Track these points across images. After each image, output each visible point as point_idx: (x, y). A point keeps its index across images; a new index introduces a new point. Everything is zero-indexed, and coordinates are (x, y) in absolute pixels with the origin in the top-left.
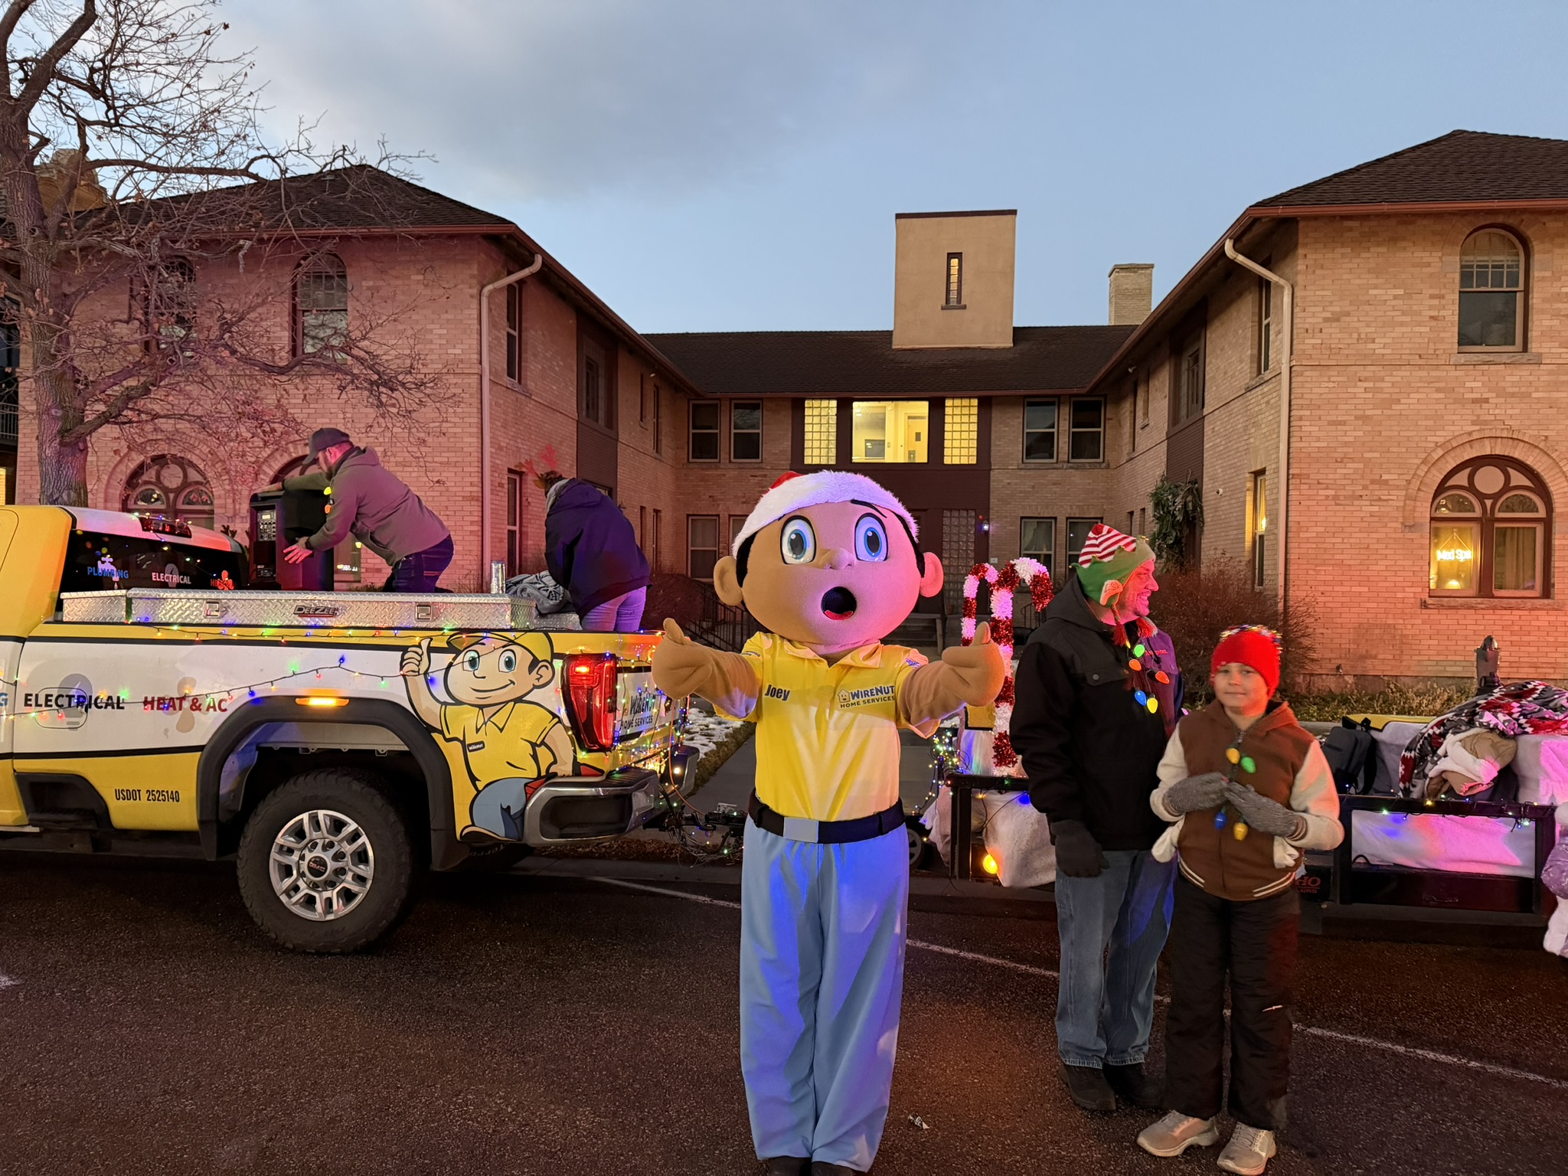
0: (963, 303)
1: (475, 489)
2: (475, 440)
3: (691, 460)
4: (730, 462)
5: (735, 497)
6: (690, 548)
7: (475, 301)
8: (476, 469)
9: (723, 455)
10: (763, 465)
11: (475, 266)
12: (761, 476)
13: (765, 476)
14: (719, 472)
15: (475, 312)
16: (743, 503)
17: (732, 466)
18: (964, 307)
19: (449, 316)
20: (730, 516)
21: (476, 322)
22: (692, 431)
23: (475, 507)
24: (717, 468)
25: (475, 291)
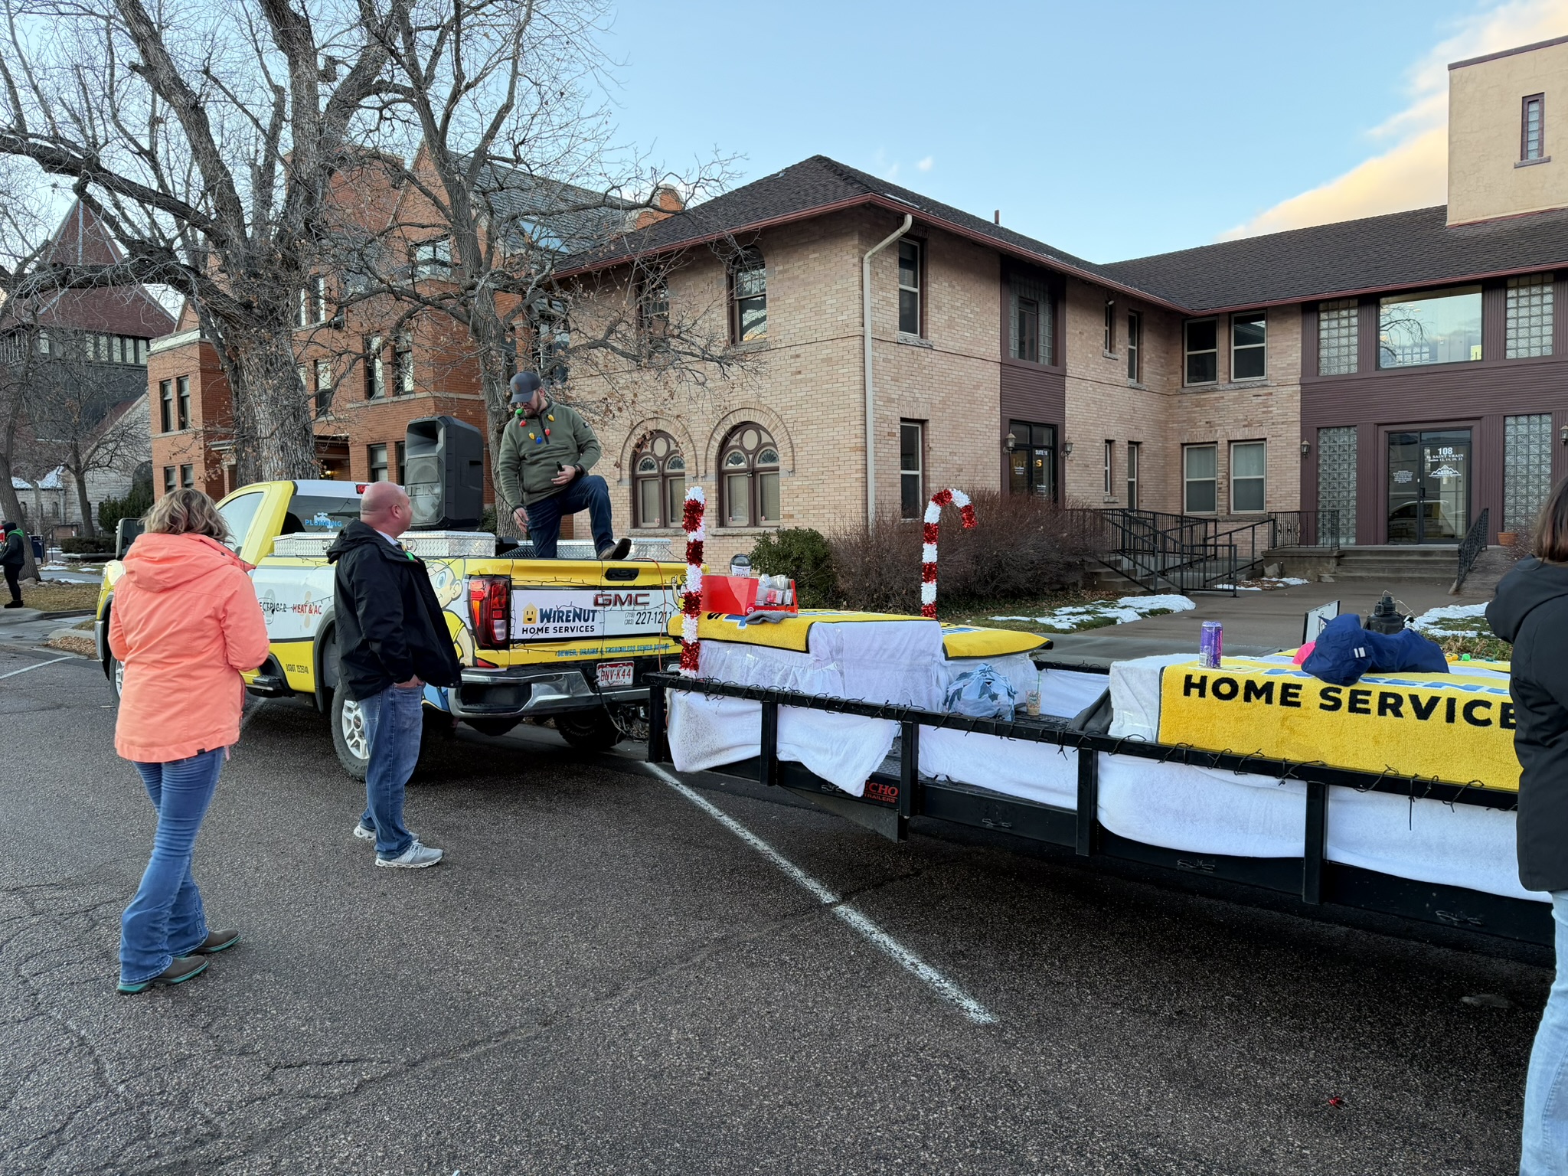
0: (1546, 155)
1: (859, 440)
2: (858, 397)
3: (1186, 384)
4: (1230, 382)
5: (1235, 421)
6: (1186, 480)
7: (857, 269)
8: (859, 422)
9: (1221, 374)
10: (1268, 383)
11: (857, 237)
12: (1266, 395)
13: (1271, 394)
14: (1216, 395)
15: (857, 279)
16: (1244, 426)
17: (1232, 386)
18: (1549, 160)
19: (839, 287)
20: (1230, 442)
21: (857, 288)
22: (1187, 353)
23: (858, 457)
24: (1214, 390)
25: (856, 260)
